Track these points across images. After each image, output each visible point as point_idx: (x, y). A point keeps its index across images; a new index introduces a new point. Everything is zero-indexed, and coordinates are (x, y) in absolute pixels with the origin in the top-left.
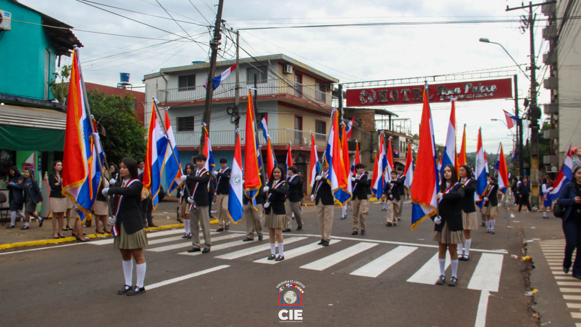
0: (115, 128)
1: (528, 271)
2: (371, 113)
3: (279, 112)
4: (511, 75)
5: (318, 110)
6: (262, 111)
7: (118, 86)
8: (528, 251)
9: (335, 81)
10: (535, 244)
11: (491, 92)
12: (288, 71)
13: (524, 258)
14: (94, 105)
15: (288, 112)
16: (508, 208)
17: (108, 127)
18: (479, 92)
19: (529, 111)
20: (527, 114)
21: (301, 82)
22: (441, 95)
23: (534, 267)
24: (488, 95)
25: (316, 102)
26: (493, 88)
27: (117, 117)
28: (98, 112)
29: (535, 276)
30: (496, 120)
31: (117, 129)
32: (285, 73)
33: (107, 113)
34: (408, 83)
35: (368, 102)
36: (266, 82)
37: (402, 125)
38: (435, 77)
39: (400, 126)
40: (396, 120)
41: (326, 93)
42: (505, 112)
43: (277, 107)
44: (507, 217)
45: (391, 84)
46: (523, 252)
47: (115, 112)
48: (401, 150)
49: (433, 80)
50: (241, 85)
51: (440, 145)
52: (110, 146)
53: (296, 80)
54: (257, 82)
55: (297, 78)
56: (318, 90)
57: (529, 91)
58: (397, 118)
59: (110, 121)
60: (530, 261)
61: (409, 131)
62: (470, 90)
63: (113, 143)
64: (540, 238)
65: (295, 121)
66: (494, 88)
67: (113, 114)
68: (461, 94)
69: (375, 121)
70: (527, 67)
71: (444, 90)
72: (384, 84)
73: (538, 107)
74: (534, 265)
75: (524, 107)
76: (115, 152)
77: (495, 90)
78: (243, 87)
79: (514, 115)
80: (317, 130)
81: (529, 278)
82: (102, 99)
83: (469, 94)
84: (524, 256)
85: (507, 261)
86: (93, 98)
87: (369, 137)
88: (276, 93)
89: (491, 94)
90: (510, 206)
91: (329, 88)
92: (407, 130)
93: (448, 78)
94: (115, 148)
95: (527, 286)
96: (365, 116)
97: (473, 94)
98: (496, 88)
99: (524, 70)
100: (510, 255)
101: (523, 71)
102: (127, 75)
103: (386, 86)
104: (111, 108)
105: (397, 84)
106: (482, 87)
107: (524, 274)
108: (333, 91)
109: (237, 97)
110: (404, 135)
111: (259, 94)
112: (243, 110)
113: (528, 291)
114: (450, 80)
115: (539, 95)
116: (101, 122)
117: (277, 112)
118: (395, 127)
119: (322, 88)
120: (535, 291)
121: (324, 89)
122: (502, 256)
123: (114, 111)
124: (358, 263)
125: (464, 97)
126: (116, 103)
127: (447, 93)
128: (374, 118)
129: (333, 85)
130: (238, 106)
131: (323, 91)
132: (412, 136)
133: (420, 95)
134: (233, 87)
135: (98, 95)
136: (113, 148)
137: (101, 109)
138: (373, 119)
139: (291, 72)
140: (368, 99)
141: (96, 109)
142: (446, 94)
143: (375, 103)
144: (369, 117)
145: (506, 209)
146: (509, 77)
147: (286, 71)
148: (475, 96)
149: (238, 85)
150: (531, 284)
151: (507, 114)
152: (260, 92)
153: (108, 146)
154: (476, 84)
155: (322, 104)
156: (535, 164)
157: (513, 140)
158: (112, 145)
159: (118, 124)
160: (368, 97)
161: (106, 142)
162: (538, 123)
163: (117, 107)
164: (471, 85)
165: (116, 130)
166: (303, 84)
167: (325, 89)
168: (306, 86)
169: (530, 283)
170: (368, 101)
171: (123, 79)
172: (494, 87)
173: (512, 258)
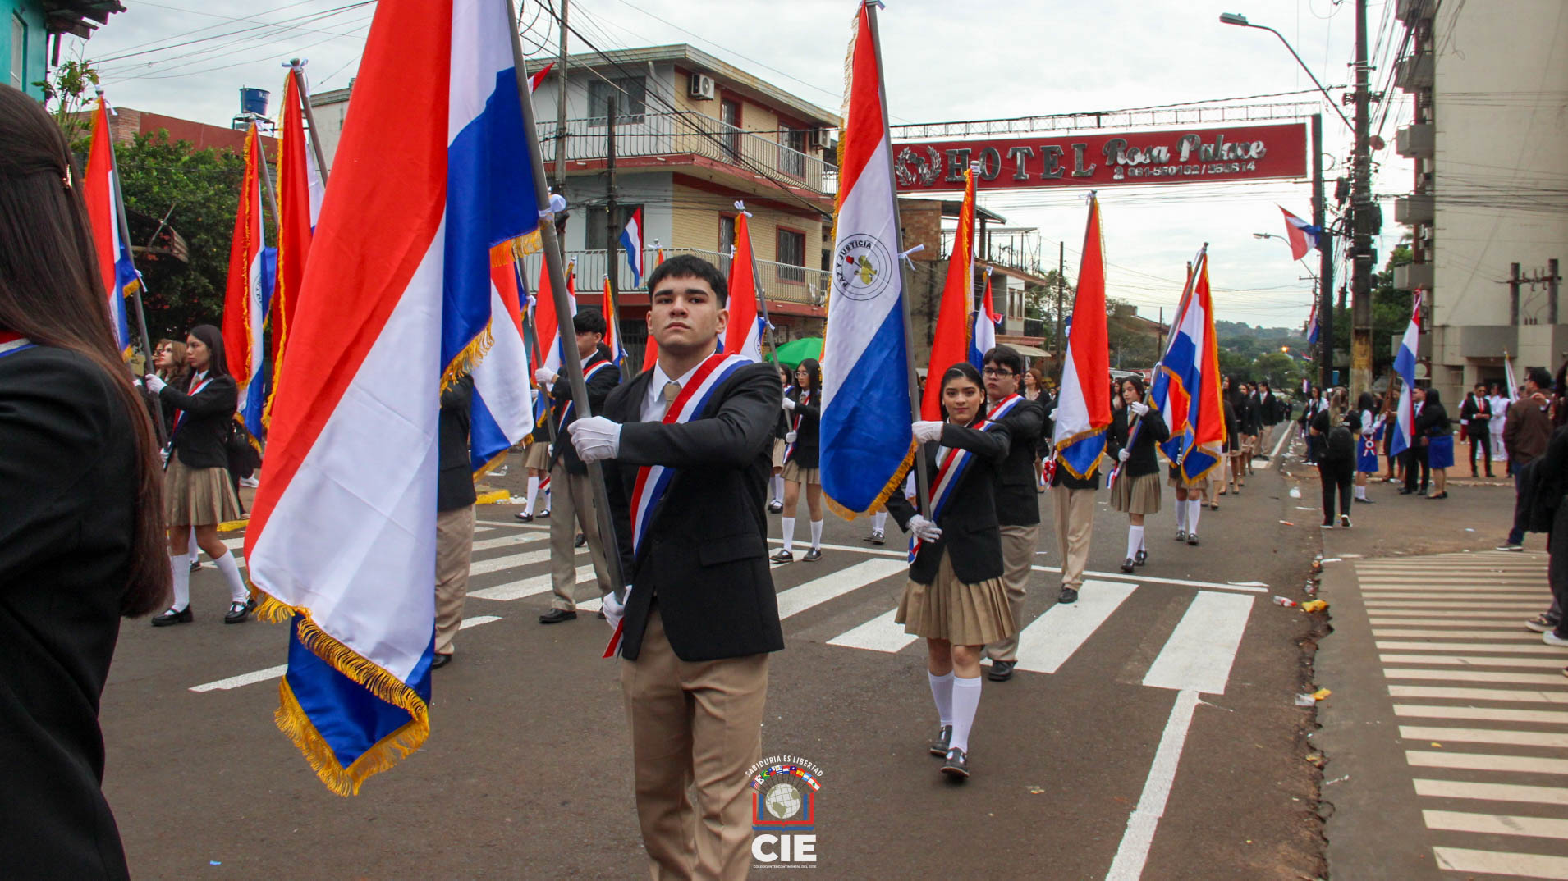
0: (215, 241)
1: (1314, 639)
2: (932, 210)
3: (677, 204)
4: (1304, 117)
5: (780, 199)
6: (627, 201)
7: (234, 124)
8: (1322, 587)
9: (832, 122)
10: (1346, 568)
11: (1251, 158)
12: (701, 92)
13: (1308, 606)
14: (155, 174)
15: (700, 202)
16: (1289, 474)
17: (195, 236)
18: (1216, 159)
19: (1348, 213)
20: (1344, 221)
21: (738, 124)
22: (1116, 164)
23: (1330, 629)
24: (1241, 169)
25: (780, 177)
26: (1256, 149)
27: (220, 208)
28: (167, 194)
29: (1329, 653)
30: (1267, 236)
31: (220, 242)
32: (693, 97)
33: (191, 198)
34: (1026, 131)
35: (917, 180)
36: (642, 120)
37: (1017, 247)
38: (1102, 117)
39: (1011, 248)
40: (999, 231)
41: (808, 155)
42: (1287, 213)
43: (670, 191)
44: (1282, 497)
45: (982, 133)
46: (1309, 589)
47: (216, 194)
48: (1012, 313)
49: (1095, 124)
50: (571, 128)
51: (1121, 302)
52: (201, 290)
53: (725, 116)
54: (617, 121)
55: (728, 111)
56: (786, 146)
57: (1349, 160)
58: (1001, 226)
59: (200, 219)
60: (1324, 613)
61: (1034, 263)
62: (1194, 154)
63: (207, 281)
64: (1362, 553)
65: (720, 229)
66: (1258, 150)
67: (208, 200)
68: (1168, 163)
69: (943, 232)
70: (1345, 95)
71: (1125, 151)
72: (964, 132)
73: (1372, 203)
74: (1332, 623)
75: (1336, 203)
76: (215, 307)
77: (1262, 155)
78: (578, 133)
79: (1310, 221)
80: (781, 256)
81: (1312, 660)
82: (178, 160)
83: (1192, 164)
84: (1309, 600)
85: (1262, 610)
86: (153, 155)
87: (925, 277)
88: (667, 151)
89: (1251, 166)
90: (1295, 466)
91: (817, 140)
92: (1029, 258)
93: (1136, 119)
94: (213, 295)
95: (1305, 680)
96: (916, 218)
97: (1201, 164)
98: (1265, 150)
99: (1338, 101)
100: (1273, 598)
101: (1335, 106)
102: (261, 95)
103: (969, 138)
104: (206, 184)
105: (999, 133)
106: (1227, 146)
107: (1300, 647)
108: (825, 150)
109: (560, 160)
110: (1019, 271)
111: (622, 154)
112: (577, 195)
113: (1304, 692)
114: (1142, 125)
115: (1376, 171)
116: (171, 221)
117: (670, 204)
118: (995, 252)
119: (797, 140)
120: (1323, 693)
121: (801, 144)
122: (1251, 598)
123: (211, 192)
124: (854, 613)
125: (1177, 172)
126: (217, 170)
127: (1133, 160)
128: (939, 225)
129: (825, 133)
130: (562, 185)
131: (797, 148)
132: (1041, 276)
133: (1060, 164)
134: (550, 133)
135: (167, 146)
136: (206, 294)
137: (176, 187)
138: (935, 229)
139: (711, 94)
140: (920, 171)
141: (161, 185)
142: (1130, 163)
143: (938, 184)
144: (925, 221)
145: (1285, 474)
146: (1300, 121)
147: (697, 91)
148: (1206, 169)
149: (565, 128)
150: (1315, 674)
151: (1290, 219)
152: (625, 147)
153: (194, 289)
154: (1209, 136)
155: (796, 186)
156: (1363, 355)
157: (1314, 292)
158: (205, 287)
159: (222, 229)
160: (918, 165)
161: (189, 277)
162: (1373, 246)
163: (219, 182)
164: (1198, 138)
165: (216, 245)
166: (745, 129)
167: (804, 143)
168: (749, 133)
169: (1313, 671)
170: (919, 176)
171: (249, 106)
172: (1258, 146)
173: (1278, 605)
